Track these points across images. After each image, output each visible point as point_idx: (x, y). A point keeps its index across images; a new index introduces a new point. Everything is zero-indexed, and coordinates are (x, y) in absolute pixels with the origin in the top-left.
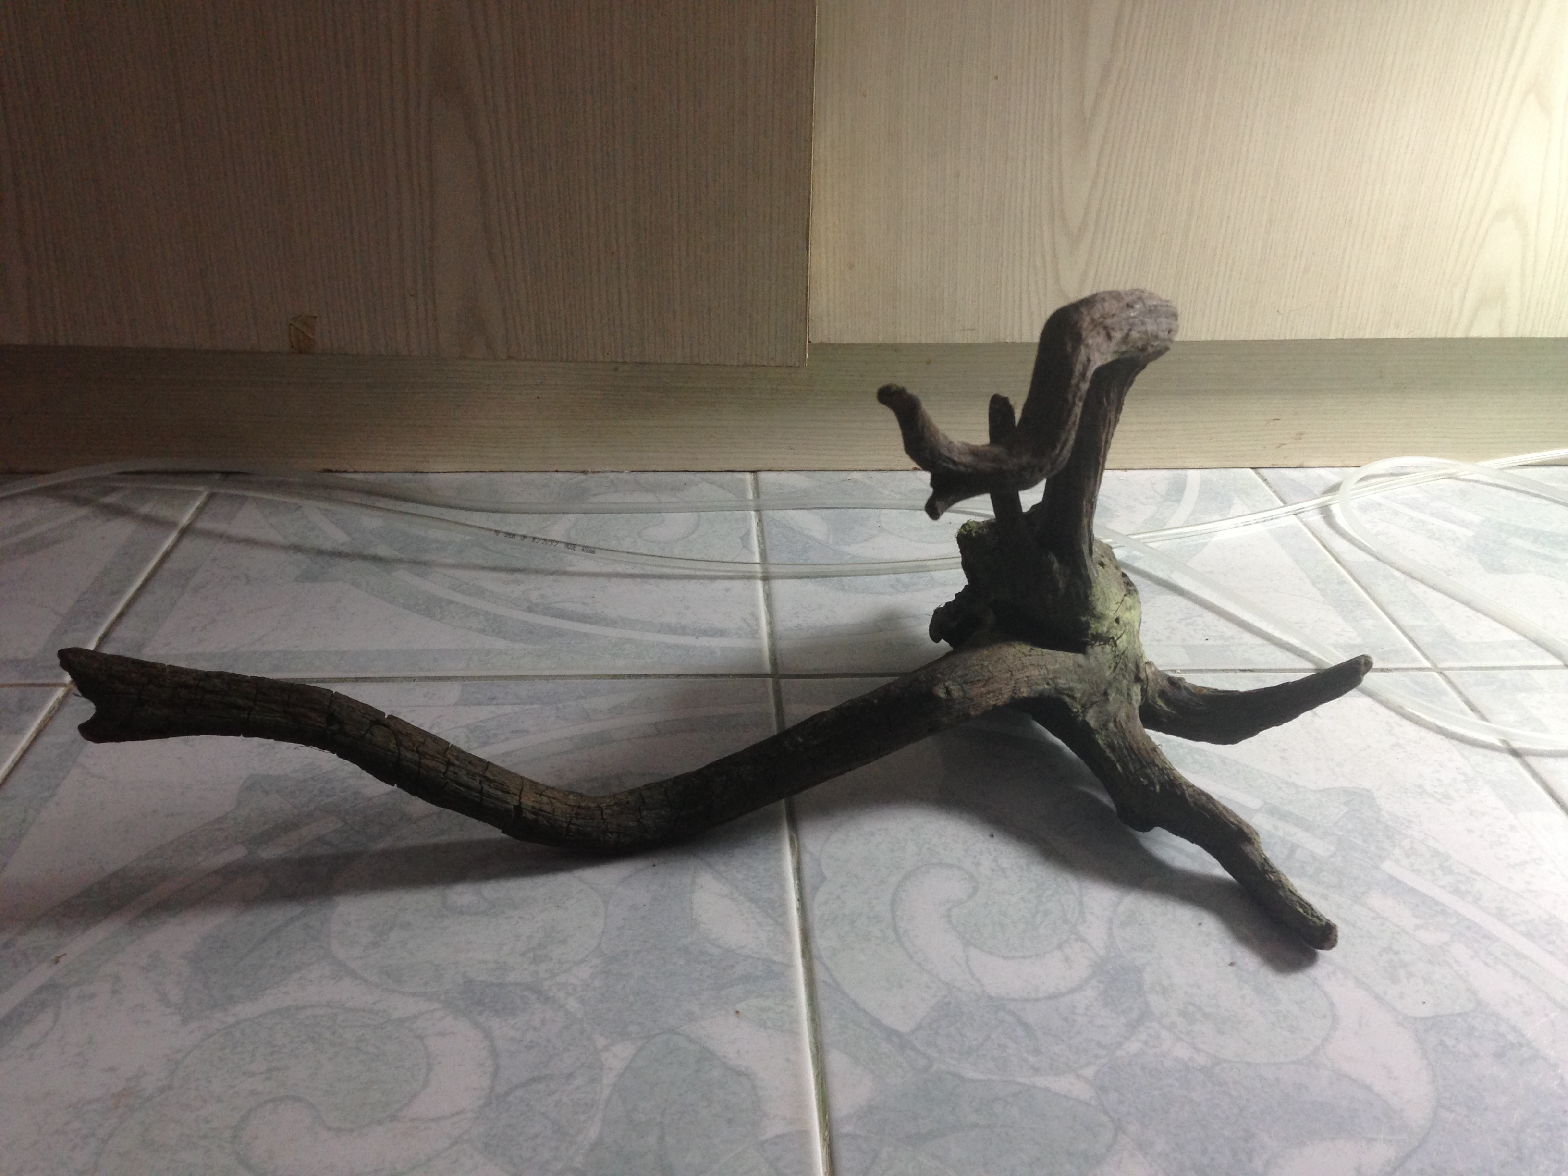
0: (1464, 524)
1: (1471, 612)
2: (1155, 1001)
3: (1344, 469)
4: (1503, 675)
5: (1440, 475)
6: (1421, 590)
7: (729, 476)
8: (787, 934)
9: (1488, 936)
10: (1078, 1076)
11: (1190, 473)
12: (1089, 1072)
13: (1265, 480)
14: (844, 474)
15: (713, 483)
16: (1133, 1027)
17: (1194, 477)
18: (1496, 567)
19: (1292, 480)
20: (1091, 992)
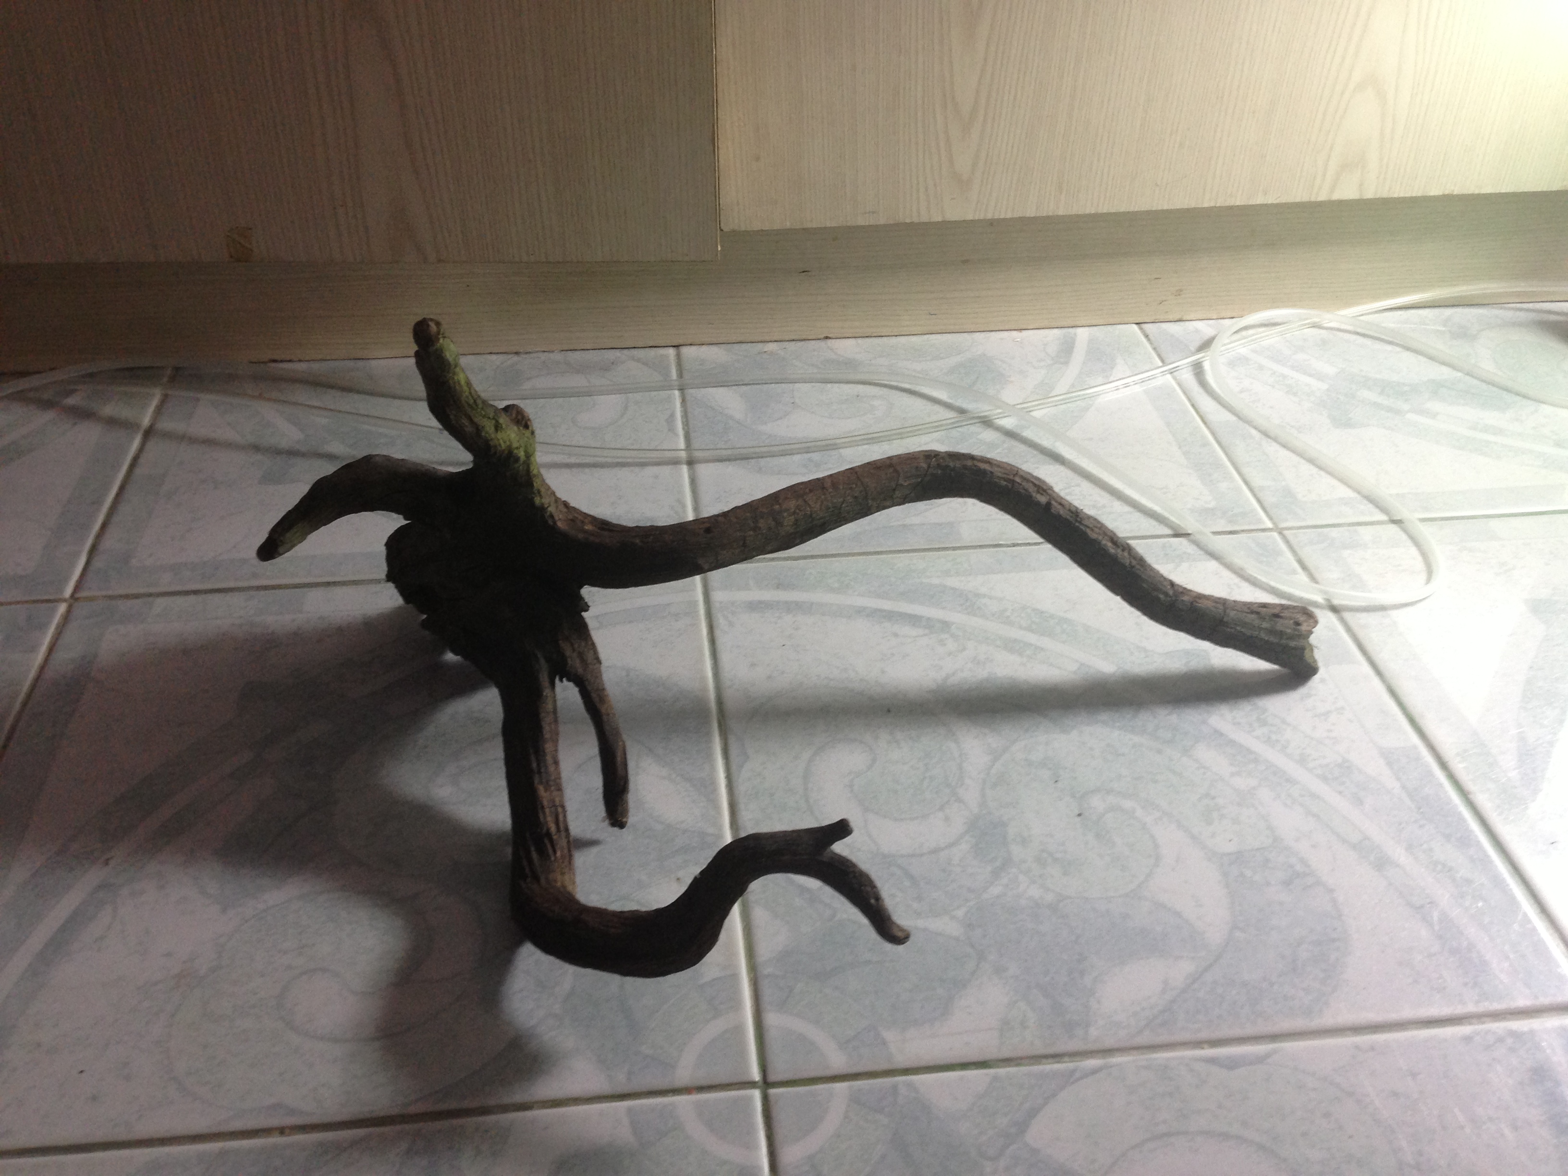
0: (1320, 377)
1: (1314, 470)
2: (1016, 850)
3: (1220, 321)
4: (1334, 533)
5: (1305, 325)
6: (1272, 448)
7: (652, 352)
8: (717, 808)
9: (1290, 781)
10: (953, 918)
11: (1080, 331)
12: (960, 913)
13: (1147, 336)
14: (760, 345)
15: (638, 360)
16: (996, 874)
17: (1083, 334)
18: (1343, 422)
19: (1172, 336)
20: (964, 846)
